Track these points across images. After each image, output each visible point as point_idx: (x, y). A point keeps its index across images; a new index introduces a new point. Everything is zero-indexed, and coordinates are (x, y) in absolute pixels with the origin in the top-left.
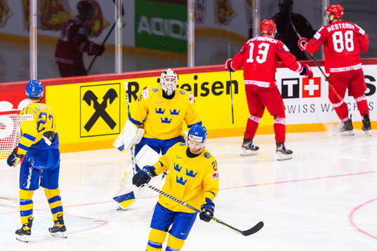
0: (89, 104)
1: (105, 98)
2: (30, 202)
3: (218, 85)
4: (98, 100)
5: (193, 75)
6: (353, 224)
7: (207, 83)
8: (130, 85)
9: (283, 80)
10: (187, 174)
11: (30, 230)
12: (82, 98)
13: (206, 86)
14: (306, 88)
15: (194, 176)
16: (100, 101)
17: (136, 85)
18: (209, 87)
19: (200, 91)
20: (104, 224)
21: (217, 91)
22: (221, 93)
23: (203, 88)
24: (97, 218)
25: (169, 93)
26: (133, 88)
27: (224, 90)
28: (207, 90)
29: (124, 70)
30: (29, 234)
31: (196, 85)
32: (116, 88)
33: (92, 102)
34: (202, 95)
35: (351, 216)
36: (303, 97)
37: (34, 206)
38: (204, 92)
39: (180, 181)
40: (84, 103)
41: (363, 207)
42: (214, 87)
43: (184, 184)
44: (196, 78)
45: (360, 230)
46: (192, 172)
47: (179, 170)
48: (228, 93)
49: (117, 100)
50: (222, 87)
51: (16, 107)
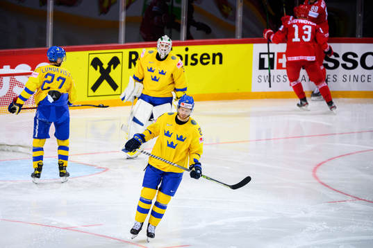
0: (96, 69)
1: (110, 64)
2: (41, 149)
3: (205, 57)
4: (103, 66)
5: (185, 47)
6: (316, 178)
7: (196, 55)
8: (131, 53)
9: (261, 54)
10: (178, 139)
11: (39, 174)
12: (90, 63)
13: (195, 57)
14: (280, 61)
15: (183, 140)
16: (105, 66)
17: (136, 54)
18: (198, 57)
19: (190, 61)
20: (104, 171)
21: (205, 61)
22: (208, 63)
23: (192, 58)
24: (99, 166)
25: (162, 56)
26: (134, 57)
27: (211, 60)
28: (196, 60)
29: (126, 41)
30: (39, 177)
31: (187, 56)
32: (119, 56)
33: (98, 67)
34: (192, 64)
35: (315, 170)
36: (278, 68)
37: (45, 154)
38: (194, 62)
39: (171, 145)
40: (92, 68)
41: (325, 164)
42: (202, 58)
43: (174, 147)
44: (187, 49)
45: (323, 184)
46: (181, 137)
47: (170, 136)
48: (214, 63)
49: (119, 66)
50: (209, 58)
51: (33, 69)
